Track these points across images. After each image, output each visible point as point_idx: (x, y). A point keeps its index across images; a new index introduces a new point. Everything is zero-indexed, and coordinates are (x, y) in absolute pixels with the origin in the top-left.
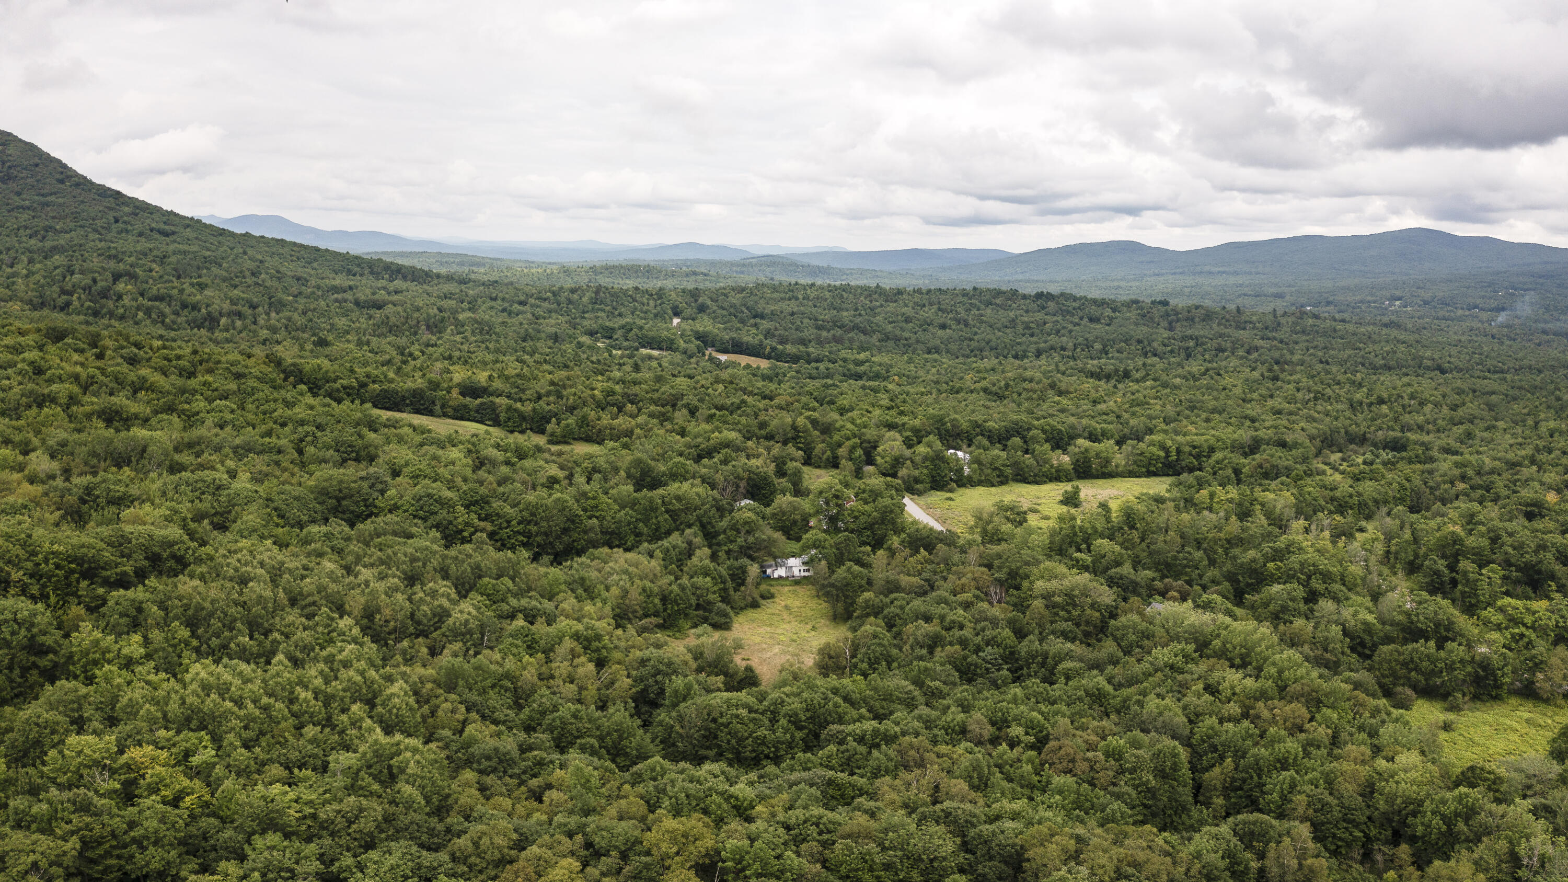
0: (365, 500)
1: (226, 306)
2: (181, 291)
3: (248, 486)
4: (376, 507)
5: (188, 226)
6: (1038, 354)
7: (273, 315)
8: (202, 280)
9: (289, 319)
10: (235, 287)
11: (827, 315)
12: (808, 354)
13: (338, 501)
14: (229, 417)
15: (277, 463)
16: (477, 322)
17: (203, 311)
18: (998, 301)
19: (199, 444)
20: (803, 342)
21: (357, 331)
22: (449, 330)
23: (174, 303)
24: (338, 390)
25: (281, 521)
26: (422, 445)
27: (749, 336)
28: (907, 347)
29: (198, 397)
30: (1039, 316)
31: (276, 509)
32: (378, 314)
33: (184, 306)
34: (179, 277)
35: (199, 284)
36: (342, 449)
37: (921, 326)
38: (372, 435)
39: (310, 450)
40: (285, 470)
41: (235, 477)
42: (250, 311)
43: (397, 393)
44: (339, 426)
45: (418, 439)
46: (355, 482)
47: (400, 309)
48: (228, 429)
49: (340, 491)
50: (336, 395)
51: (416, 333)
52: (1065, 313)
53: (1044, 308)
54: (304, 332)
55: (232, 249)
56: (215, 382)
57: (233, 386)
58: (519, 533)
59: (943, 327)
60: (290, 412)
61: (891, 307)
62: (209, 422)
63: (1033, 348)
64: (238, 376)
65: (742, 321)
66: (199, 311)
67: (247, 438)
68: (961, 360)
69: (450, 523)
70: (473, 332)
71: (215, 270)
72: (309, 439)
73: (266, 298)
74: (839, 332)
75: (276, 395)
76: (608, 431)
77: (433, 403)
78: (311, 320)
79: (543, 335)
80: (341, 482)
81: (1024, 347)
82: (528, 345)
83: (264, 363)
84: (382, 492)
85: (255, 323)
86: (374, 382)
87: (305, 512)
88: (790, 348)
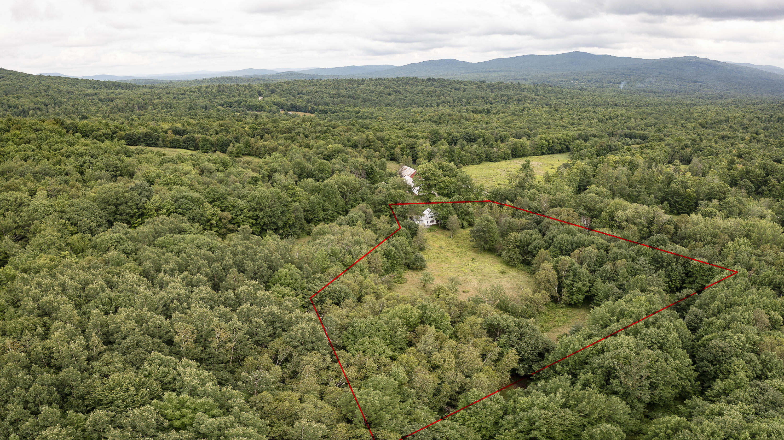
0: (137, 204)
1: (32, 105)
2: (8, 101)
3: (44, 202)
4: (145, 208)
5: (11, 74)
6: (438, 105)
7: (57, 108)
8: (19, 95)
9: (66, 109)
10: (37, 97)
11: (334, 92)
12: (330, 110)
13: (116, 207)
14: (30, 153)
15: (66, 182)
16: (164, 103)
17: (20, 108)
18: (411, 82)
19: (9, 172)
20: (326, 104)
21: (102, 112)
22: (150, 108)
23: (4, 106)
24: (100, 136)
25: (74, 229)
26: (162, 163)
27: (299, 103)
28: (376, 104)
29: (10, 143)
30: (432, 88)
31: (69, 219)
32: (111, 104)
33: (10, 107)
34: (7, 95)
35: (18, 97)
36: (111, 169)
37: (379, 94)
38: (129, 159)
39: (89, 172)
40: (73, 186)
41: (35, 194)
42: (45, 107)
43: (135, 135)
44: (107, 155)
45: (159, 160)
46: (127, 192)
47: (123, 100)
48: (30, 161)
49: (117, 199)
50: (99, 138)
51: (132, 111)
52: (443, 86)
53: (433, 85)
54: (74, 114)
55: (34, 82)
56: (21, 134)
57: (34, 135)
58: (249, 217)
59: (390, 94)
60: (72, 148)
61: (362, 87)
62: (17, 157)
63: (434, 102)
64: (37, 130)
65: (294, 96)
66: (18, 108)
67: (43, 166)
68: (402, 109)
69: (202, 215)
70: (162, 108)
71: (25, 90)
72: (87, 164)
73: (53, 101)
74: (343, 99)
75: (62, 139)
76: (263, 149)
77: (158, 139)
78: (77, 109)
79: (199, 107)
80: (117, 192)
81: (430, 102)
82: (192, 112)
83: (54, 124)
84: (148, 197)
85: (48, 112)
86: (121, 130)
87: (93, 219)
88: (321, 107)
